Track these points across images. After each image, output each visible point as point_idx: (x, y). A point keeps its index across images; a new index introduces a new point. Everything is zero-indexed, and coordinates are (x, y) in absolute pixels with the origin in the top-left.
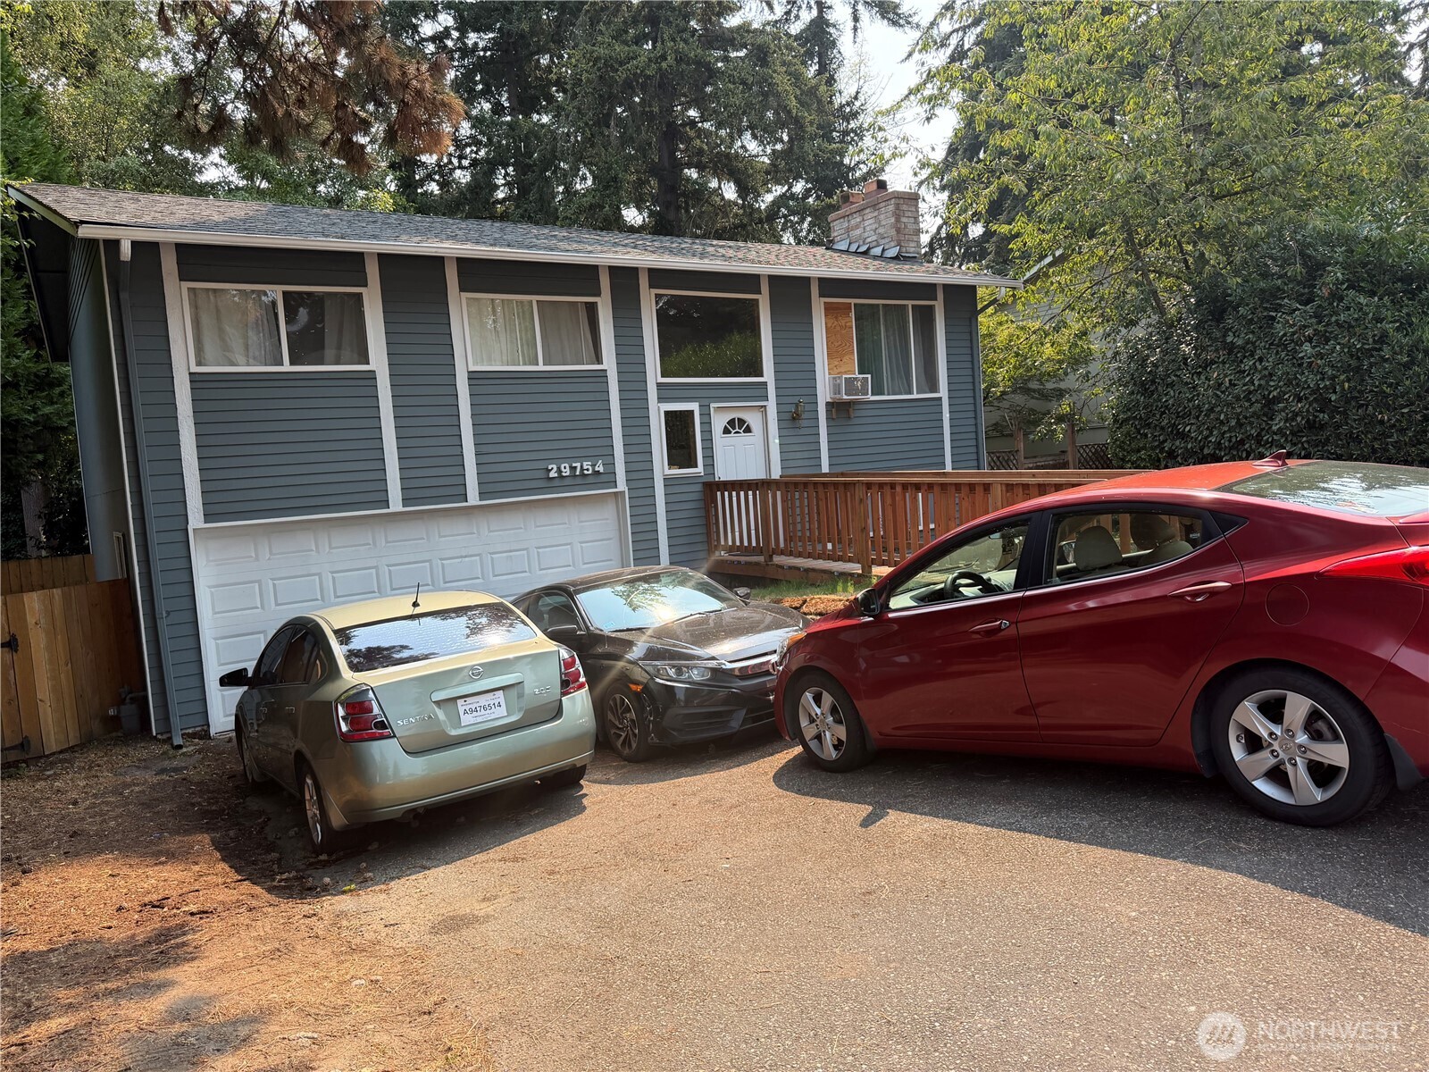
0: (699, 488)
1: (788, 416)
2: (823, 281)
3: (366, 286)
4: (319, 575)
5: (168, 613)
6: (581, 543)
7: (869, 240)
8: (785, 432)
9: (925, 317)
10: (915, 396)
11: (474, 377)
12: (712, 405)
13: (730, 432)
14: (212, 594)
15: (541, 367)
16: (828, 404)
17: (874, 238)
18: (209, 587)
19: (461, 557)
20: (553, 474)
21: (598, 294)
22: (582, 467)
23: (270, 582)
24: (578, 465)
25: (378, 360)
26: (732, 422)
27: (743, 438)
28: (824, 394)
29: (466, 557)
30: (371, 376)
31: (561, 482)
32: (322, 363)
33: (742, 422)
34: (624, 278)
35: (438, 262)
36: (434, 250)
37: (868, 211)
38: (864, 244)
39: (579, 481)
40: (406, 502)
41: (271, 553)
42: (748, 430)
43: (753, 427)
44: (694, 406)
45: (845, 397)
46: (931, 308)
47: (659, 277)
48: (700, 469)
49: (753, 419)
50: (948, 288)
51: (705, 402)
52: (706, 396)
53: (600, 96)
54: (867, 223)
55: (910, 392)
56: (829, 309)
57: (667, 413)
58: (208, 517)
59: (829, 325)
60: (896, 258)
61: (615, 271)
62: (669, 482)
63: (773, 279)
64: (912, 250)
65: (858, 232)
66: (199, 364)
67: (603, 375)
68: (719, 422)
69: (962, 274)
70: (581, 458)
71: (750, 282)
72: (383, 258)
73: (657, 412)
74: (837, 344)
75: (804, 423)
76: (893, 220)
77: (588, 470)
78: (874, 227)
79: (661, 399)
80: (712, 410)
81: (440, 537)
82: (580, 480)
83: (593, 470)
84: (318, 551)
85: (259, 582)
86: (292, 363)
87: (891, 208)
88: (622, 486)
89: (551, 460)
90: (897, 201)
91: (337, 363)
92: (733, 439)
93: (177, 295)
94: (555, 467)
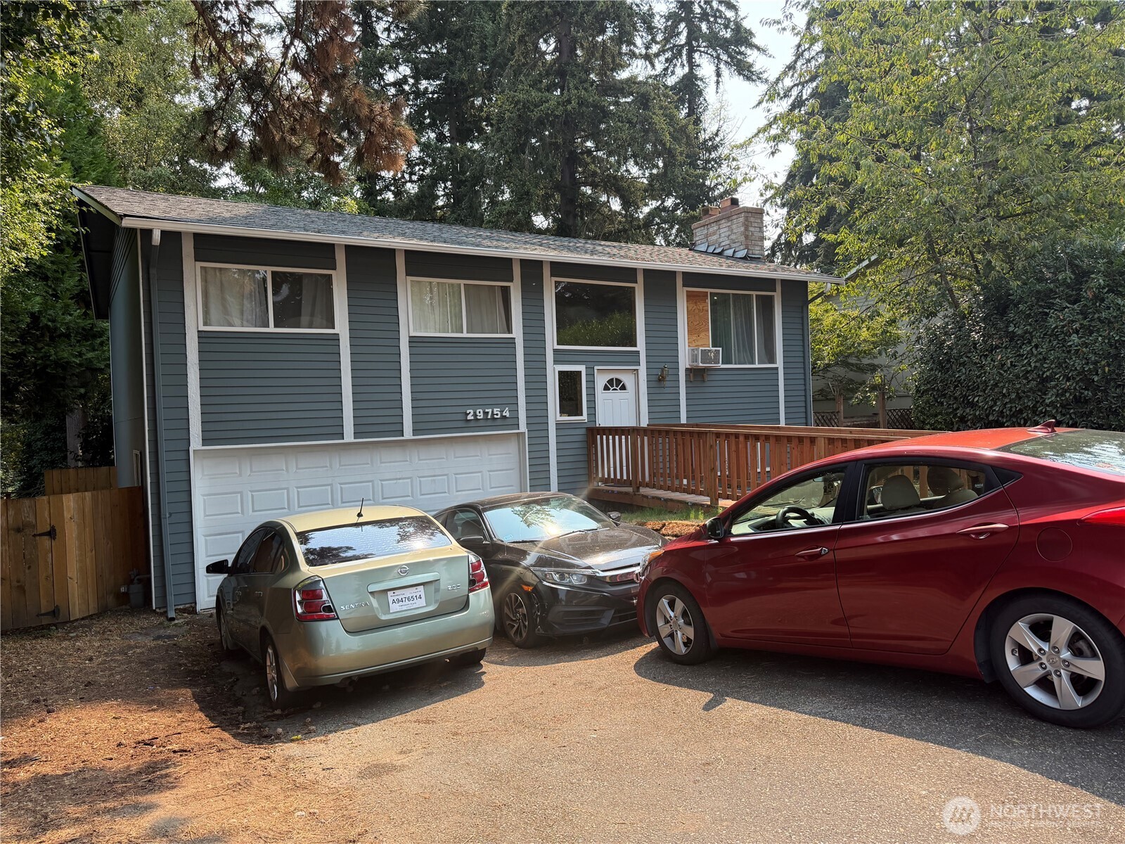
0: (583, 431)
1: (654, 378)
2: (685, 274)
3: (335, 269)
4: (287, 489)
5: (170, 514)
6: (489, 471)
7: (723, 244)
8: (652, 391)
9: (766, 305)
10: (757, 366)
11: (413, 341)
12: (596, 368)
13: (609, 389)
14: (204, 500)
15: (465, 335)
16: (687, 369)
17: (728, 242)
18: (203, 495)
19: (397, 479)
20: (470, 417)
21: (511, 280)
22: (492, 412)
23: (250, 493)
24: (490, 411)
25: (342, 326)
26: (610, 381)
27: (619, 394)
28: (684, 362)
29: (400, 479)
30: (336, 338)
31: (476, 424)
32: (299, 327)
33: (619, 381)
34: (532, 269)
35: (391, 253)
36: (388, 244)
37: (723, 221)
38: (719, 247)
39: (489, 423)
40: (356, 435)
41: (251, 471)
42: (623, 388)
43: (628, 385)
44: (581, 368)
45: (701, 365)
46: (771, 298)
47: (559, 268)
48: (585, 417)
49: (627, 379)
50: (786, 283)
51: (590, 365)
52: (591, 361)
53: (518, 130)
54: (722, 231)
55: (753, 363)
56: (690, 296)
57: (560, 373)
58: (206, 441)
59: (690, 309)
60: (745, 258)
61: (524, 263)
62: (559, 426)
63: (647, 272)
64: (757, 252)
65: (715, 237)
66: (205, 324)
67: (512, 342)
68: (601, 381)
69: (798, 272)
70: (493, 406)
71: (629, 274)
72: (351, 250)
73: (553, 372)
74: (695, 323)
75: (667, 384)
76: (742, 229)
77: (497, 415)
78: (727, 234)
79: (556, 362)
80: (596, 371)
81: (381, 463)
82: (491, 422)
83: (502, 415)
84: (287, 470)
85: (241, 493)
86: (276, 326)
87: (742, 219)
88: (523, 428)
89: (469, 406)
90: (747, 215)
91: (310, 327)
92: (611, 394)
93: (192, 271)
94: (472, 411)
